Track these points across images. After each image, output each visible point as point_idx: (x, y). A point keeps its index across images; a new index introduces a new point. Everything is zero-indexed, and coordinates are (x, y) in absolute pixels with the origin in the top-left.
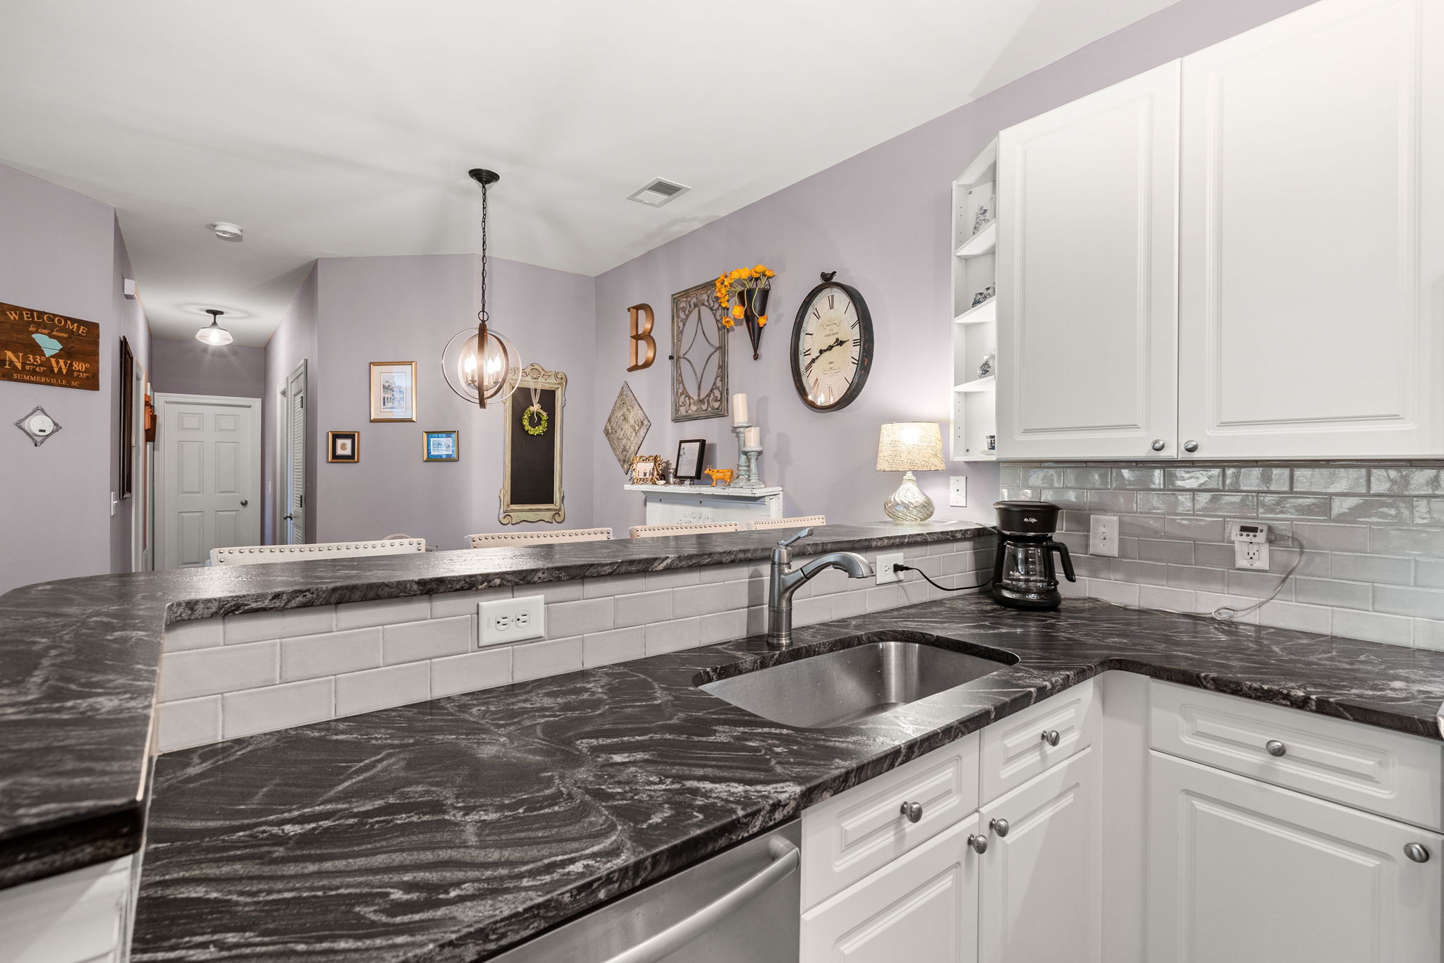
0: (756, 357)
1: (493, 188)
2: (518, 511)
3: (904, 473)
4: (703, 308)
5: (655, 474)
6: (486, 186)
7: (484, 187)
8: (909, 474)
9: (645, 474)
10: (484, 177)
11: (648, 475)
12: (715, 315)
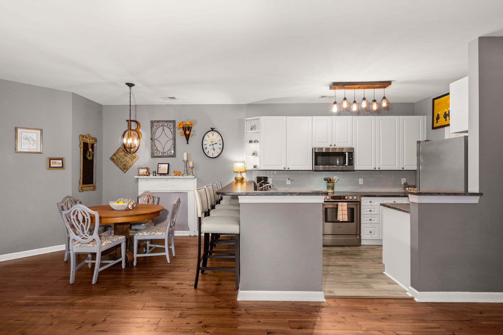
0: (188, 143)
1: (133, 88)
2: (85, 187)
3: (238, 172)
4: (165, 127)
5: (147, 173)
6: (131, 87)
7: (130, 88)
8: (239, 172)
9: (143, 173)
10: (130, 85)
11: (144, 173)
12: (170, 130)
